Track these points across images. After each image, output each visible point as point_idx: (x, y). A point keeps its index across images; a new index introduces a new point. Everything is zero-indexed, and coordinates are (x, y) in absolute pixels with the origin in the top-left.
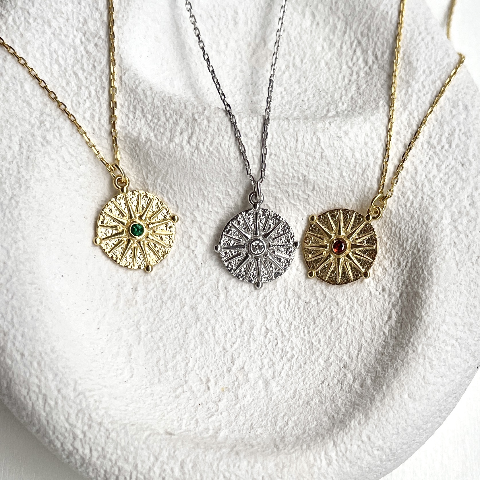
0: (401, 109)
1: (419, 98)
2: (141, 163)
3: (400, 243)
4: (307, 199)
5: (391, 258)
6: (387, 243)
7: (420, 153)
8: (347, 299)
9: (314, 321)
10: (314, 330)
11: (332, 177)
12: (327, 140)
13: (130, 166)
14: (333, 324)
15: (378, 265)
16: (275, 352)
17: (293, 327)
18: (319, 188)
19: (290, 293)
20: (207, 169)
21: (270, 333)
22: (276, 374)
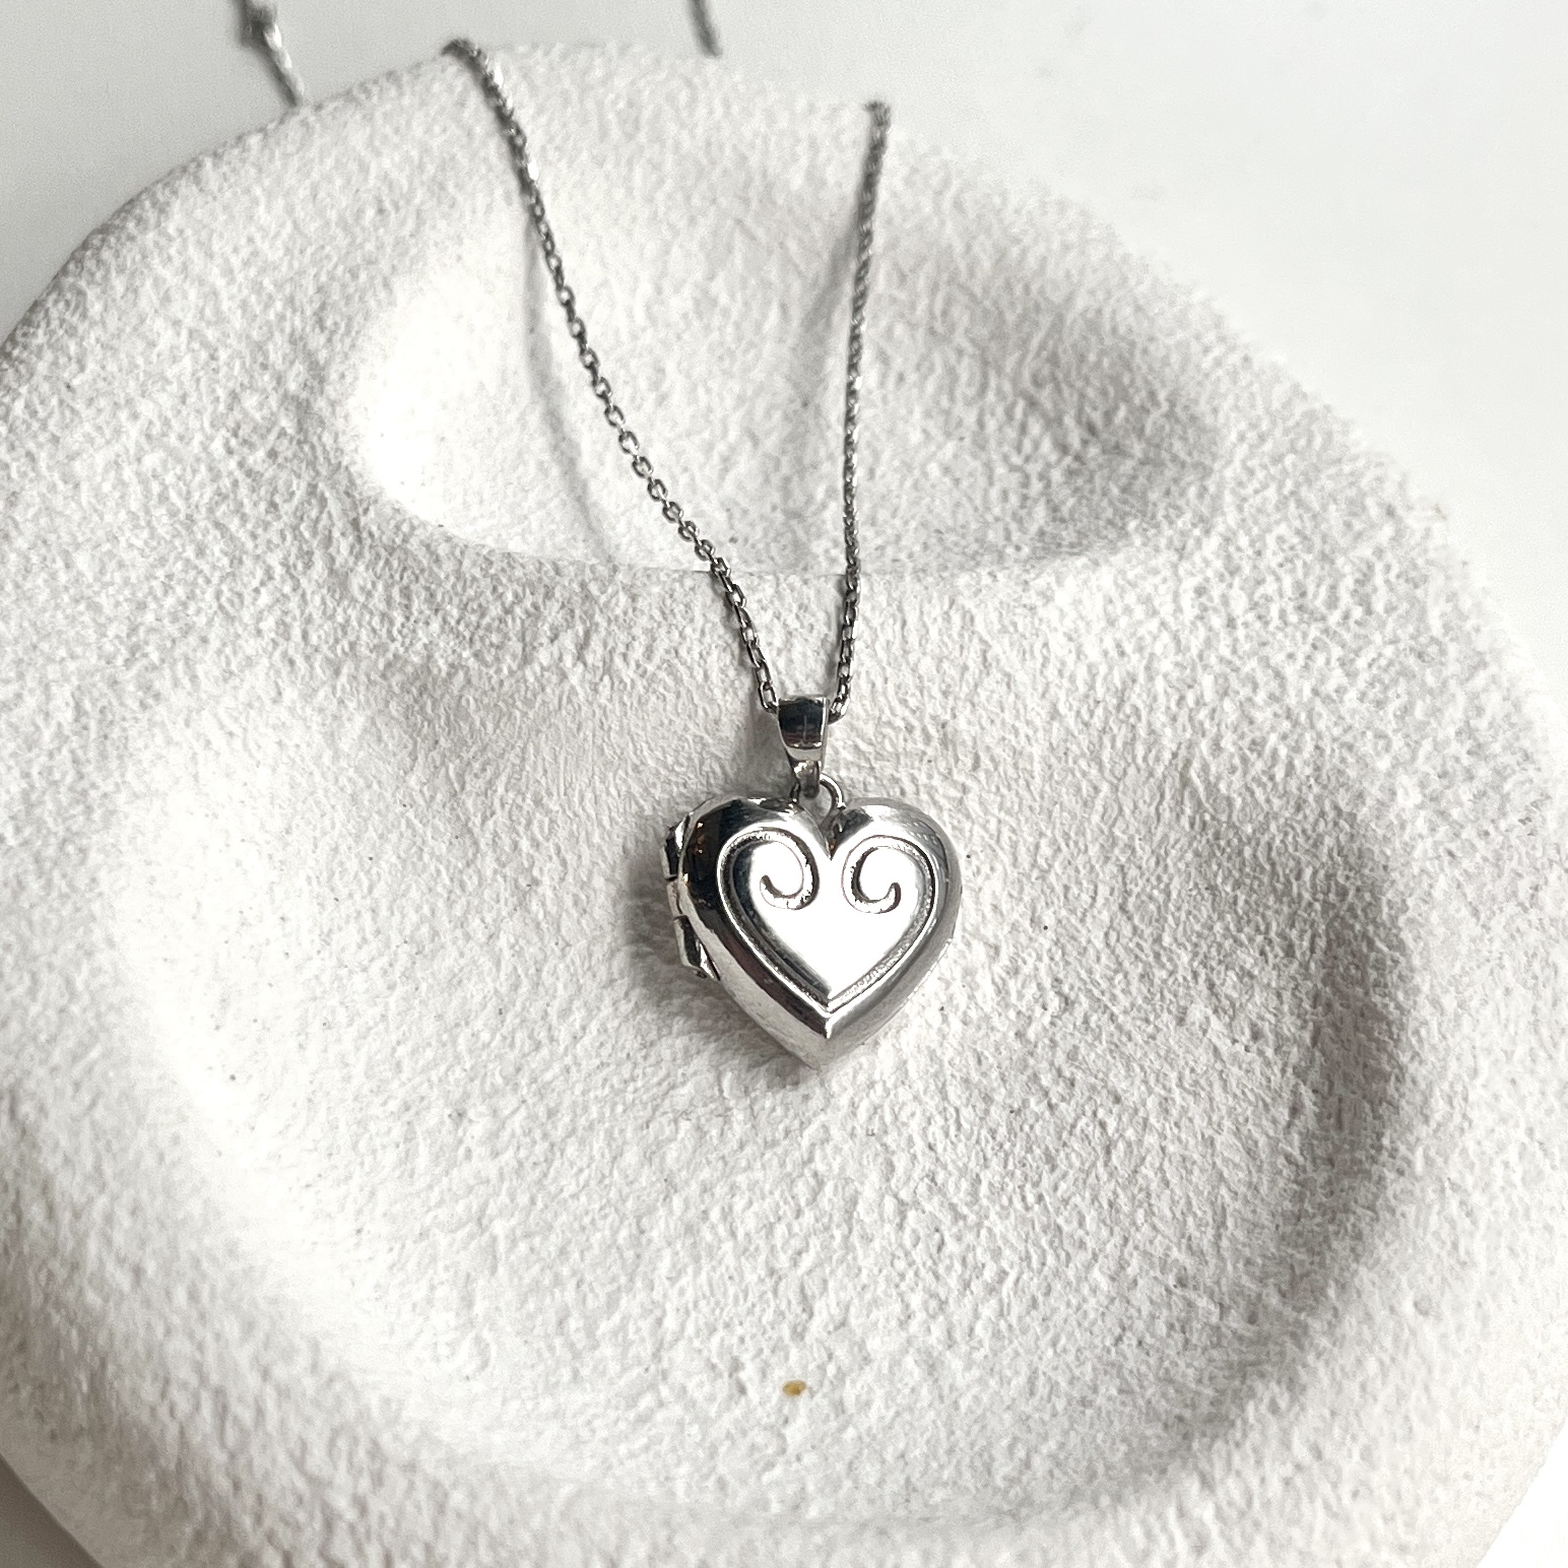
0: (1197, 532)
1: (1244, 500)
2: (442, 741)
3: (1279, 886)
4: (961, 801)
5: (1259, 938)
6: (1236, 898)
7: (1280, 636)
8: (1145, 1082)
9: (1050, 1160)
10: (1056, 1188)
11: (1028, 723)
12: (994, 617)
13: (408, 761)
14: (1115, 1160)
15: (1222, 968)
16: (941, 1270)
17: (984, 1189)
18: (992, 759)
19: (954, 1092)
20: (644, 729)
21: (912, 1215)
22: (958, 1335)
